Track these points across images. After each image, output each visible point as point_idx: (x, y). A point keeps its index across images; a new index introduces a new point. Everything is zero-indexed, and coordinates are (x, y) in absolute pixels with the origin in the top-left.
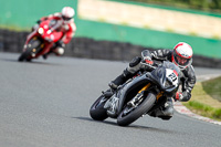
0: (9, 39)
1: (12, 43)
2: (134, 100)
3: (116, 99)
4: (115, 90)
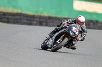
0: (42, 20)
1: (43, 22)
2: (59, 41)
3: (51, 40)
4: (51, 37)
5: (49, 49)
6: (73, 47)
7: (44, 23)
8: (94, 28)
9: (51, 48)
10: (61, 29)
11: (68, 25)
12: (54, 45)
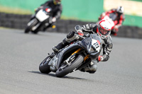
2: (68, 60)
3: (56, 58)
4: (56, 53)
5: (52, 73)
6: (91, 69)
7: (63, 29)
8: (133, 37)
9: (55, 71)
10: (72, 42)
11: (84, 36)
12: (60, 66)
